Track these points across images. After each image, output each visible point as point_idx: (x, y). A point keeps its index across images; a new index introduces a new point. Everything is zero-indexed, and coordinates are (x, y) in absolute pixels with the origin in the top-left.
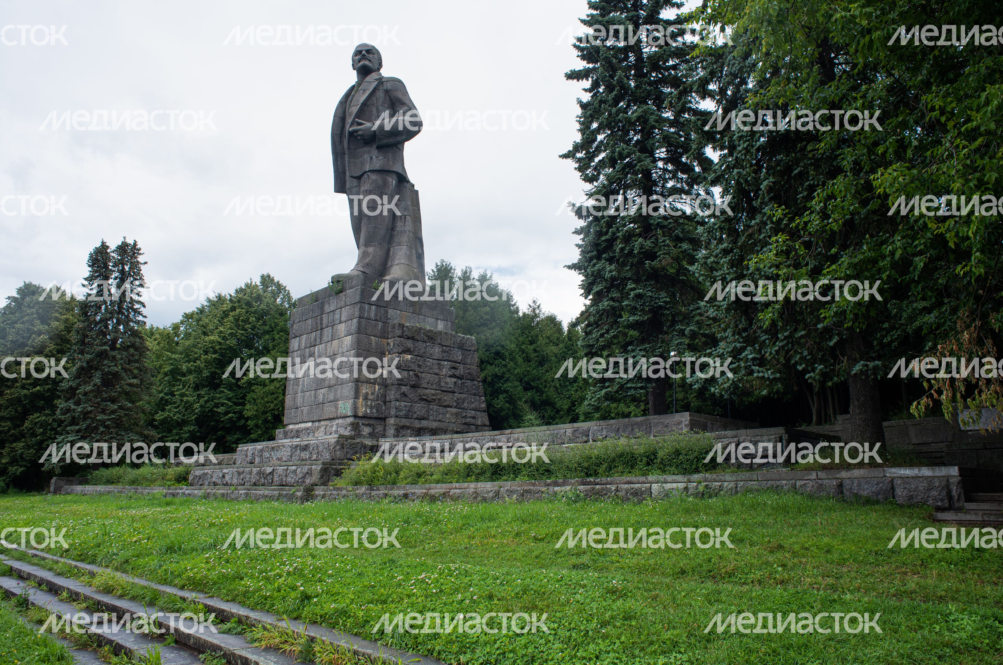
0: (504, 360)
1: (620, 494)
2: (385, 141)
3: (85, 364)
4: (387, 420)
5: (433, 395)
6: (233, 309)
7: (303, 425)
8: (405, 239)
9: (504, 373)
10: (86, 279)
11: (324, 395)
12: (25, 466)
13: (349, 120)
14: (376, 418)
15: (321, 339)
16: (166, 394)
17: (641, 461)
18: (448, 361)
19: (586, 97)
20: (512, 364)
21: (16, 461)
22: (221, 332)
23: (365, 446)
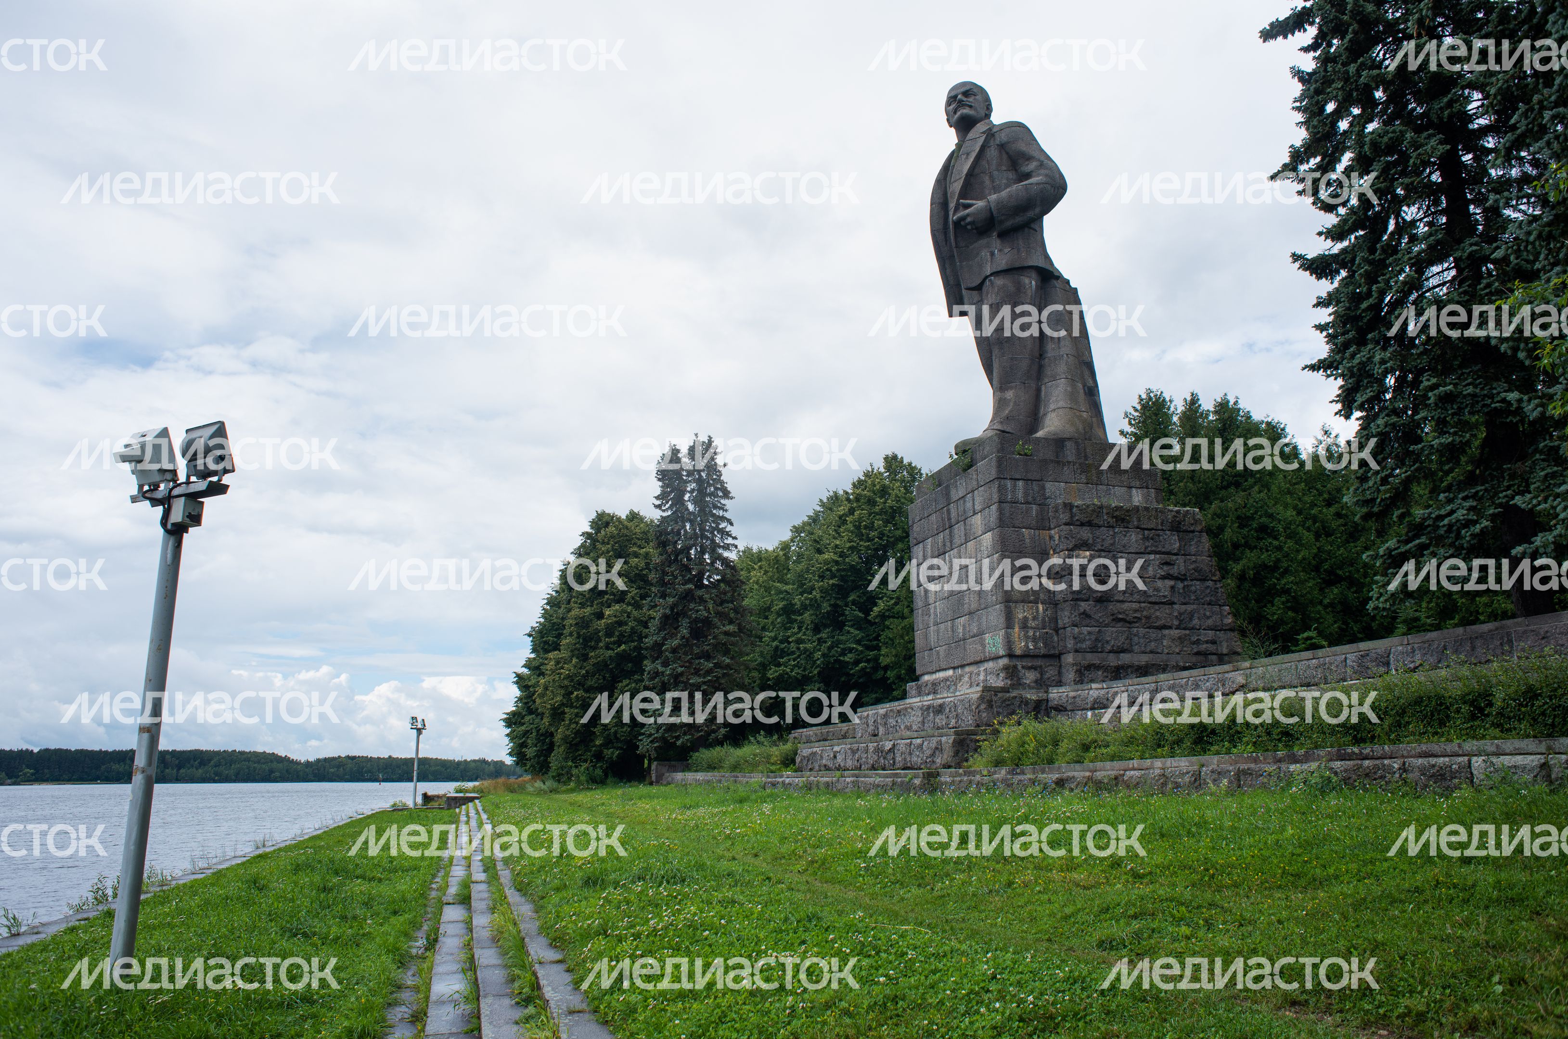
0: (1276, 538)
1: (1411, 776)
2: (1009, 224)
3: (668, 611)
4: (1063, 657)
5: (1136, 611)
6: (852, 511)
7: (941, 675)
8: (1062, 368)
9: (1278, 560)
10: (657, 498)
11: (964, 626)
12: (621, 748)
13: (952, 205)
14: (1044, 656)
15: (951, 542)
16: (781, 642)
17: (1458, 711)
18: (1156, 553)
19: (1308, 63)
20: (1290, 543)
21: (611, 742)
22: (836, 546)
23: (1026, 702)
